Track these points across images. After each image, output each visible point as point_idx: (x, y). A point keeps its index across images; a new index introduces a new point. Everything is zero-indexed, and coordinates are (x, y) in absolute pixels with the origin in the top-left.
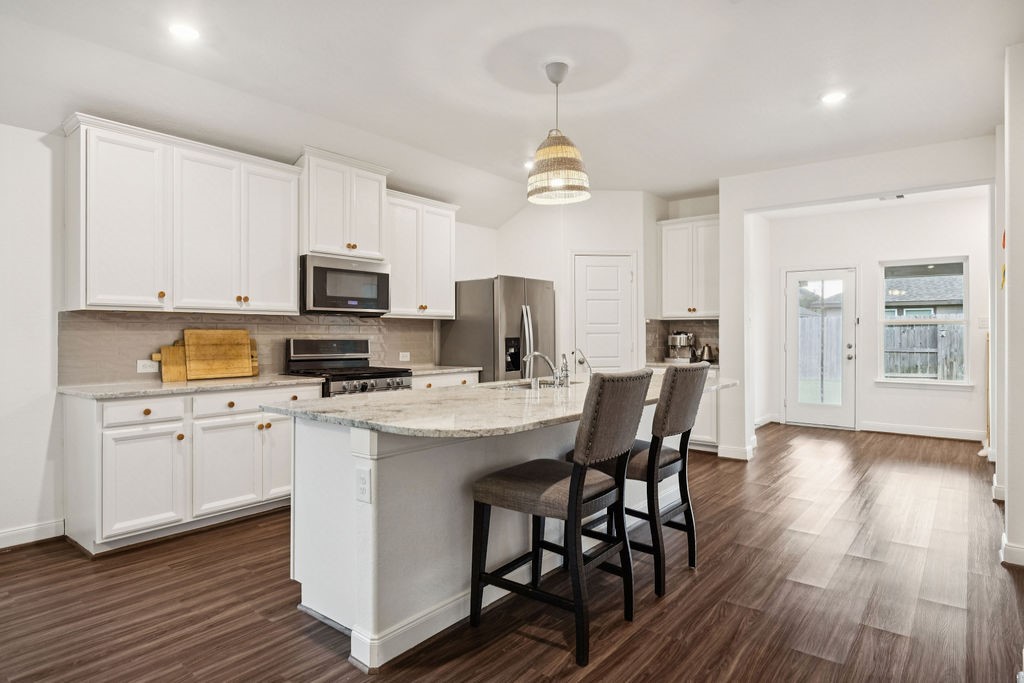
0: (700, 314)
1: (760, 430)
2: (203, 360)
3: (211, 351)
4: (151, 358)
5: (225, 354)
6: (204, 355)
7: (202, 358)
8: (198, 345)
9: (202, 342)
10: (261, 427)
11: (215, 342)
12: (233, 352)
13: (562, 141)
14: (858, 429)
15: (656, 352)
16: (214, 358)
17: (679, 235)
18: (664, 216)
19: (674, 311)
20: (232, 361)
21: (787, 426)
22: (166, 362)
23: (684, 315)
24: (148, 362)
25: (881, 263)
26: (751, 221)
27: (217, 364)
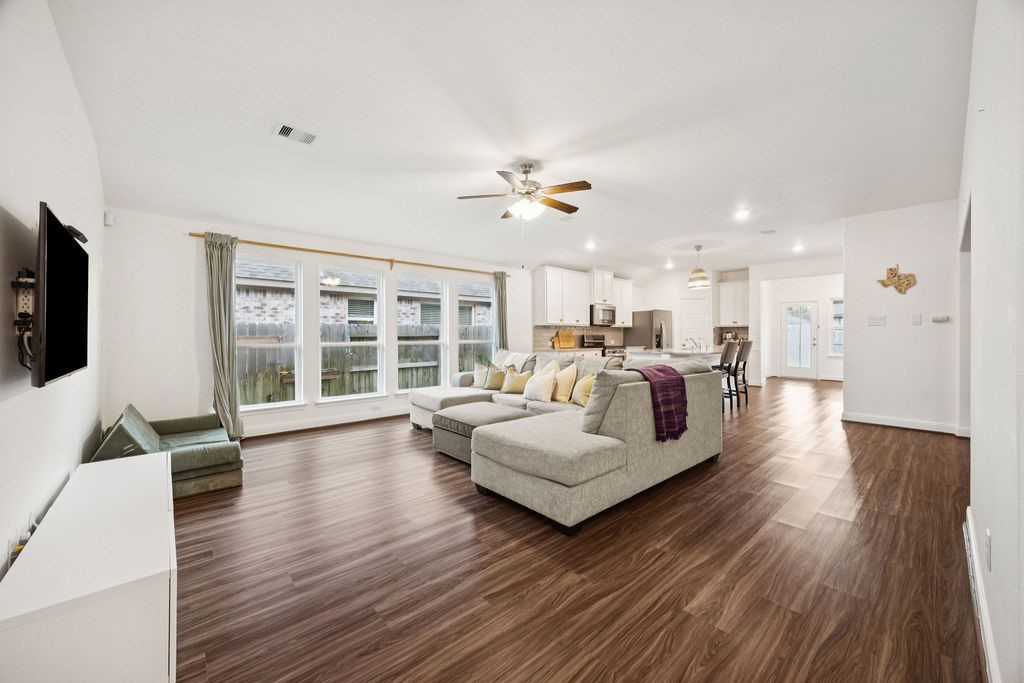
0: (739, 324)
1: (768, 378)
7: (563, 341)
13: (701, 271)
14: (819, 378)
15: (717, 341)
17: (728, 290)
18: (721, 281)
19: (726, 323)
21: (781, 378)
23: (731, 325)
25: (831, 299)
26: (764, 284)
27: (566, 343)
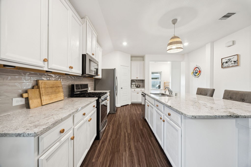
2: (48, 95)
3: (50, 90)
4: (21, 96)
5: (55, 91)
6: (48, 92)
7: (48, 94)
8: (45, 88)
9: (47, 86)
10: (89, 121)
11: (51, 86)
12: (57, 90)
16: (52, 93)
20: (58, 94)
22: (31, 97)
24: (20, 99)
27: (53, 96)
